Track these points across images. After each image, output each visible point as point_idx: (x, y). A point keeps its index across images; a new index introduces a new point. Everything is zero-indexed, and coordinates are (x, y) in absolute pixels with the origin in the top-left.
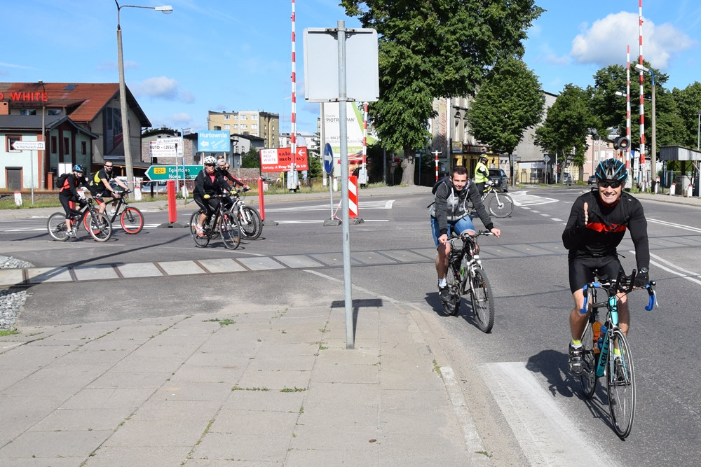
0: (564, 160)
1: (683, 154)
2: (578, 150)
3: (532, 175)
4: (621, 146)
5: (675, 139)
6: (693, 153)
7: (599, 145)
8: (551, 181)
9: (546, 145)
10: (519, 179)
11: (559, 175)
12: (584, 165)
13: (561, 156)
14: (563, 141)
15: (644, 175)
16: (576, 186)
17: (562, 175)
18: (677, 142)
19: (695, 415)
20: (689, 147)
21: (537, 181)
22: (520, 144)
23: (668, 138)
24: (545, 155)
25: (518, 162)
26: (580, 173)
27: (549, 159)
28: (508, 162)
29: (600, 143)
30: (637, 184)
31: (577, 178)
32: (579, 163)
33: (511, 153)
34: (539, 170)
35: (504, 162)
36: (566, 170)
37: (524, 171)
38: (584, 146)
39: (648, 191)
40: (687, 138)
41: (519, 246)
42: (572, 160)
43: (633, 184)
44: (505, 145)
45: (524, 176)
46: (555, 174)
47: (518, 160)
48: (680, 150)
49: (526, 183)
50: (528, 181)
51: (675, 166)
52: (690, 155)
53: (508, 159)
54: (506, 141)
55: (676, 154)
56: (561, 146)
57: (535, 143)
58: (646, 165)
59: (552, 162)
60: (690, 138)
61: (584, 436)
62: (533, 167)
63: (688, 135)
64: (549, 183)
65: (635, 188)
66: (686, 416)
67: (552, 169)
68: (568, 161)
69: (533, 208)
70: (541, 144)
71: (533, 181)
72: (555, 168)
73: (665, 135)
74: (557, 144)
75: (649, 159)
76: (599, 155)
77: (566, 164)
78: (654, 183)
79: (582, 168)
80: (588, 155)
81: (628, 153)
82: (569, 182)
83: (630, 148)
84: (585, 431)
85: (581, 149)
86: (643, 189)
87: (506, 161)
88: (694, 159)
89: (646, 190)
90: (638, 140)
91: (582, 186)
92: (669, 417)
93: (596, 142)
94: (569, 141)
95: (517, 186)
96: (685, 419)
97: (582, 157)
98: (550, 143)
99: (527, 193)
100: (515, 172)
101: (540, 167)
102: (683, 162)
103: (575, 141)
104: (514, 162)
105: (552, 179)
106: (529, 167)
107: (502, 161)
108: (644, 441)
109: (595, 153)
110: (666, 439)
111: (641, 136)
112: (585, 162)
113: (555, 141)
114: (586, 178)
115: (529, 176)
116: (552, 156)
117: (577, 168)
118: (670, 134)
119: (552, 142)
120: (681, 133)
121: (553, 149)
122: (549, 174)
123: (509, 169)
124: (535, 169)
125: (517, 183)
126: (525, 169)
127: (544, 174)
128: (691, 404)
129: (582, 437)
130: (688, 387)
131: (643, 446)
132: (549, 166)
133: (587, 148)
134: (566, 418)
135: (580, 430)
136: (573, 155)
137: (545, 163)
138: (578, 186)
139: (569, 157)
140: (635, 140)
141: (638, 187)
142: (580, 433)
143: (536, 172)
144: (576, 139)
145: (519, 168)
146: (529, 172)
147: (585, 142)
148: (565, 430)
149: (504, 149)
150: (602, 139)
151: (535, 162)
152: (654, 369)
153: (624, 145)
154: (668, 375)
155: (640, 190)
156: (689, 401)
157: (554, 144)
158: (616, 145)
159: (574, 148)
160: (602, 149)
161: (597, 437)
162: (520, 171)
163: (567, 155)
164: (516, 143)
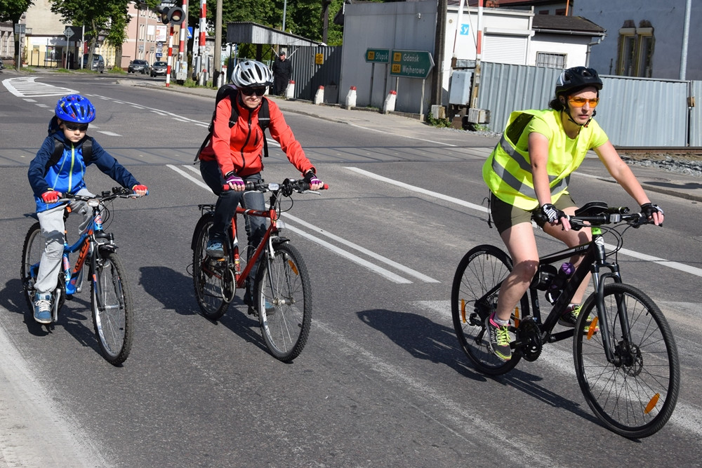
0: (94, 36)
1: (259, 35)
2: (115, 23)
3: (48, 56)
4: (172, 19)
5: (253, 13)
6: (274, 34)
7: (147, 17)
8: (74, 64)
9: (68, 13)
10: (29, 60)
11: (86, 57)
12: (123, 46)
13: (90, 30)
14: (93, 8)
15: (203, 61)
16: (110, 74)
17: (91, 58)
18: (255, 17)
19: (216, 384)
20: (271, 26)
21: (54, 64)
22: (30, 10)
23: (243, 12)
24: (67, 27)
25: (28, 35)
26: (116, 56)
27: (72, 33)
28: (12, 34)
29: (148, 14)
30: (194, 74)
31: (112, 63)
32: (117, 42)
33: (16, 21)
34: (59, 49)
35: (6, 34)
36: (98, 51)
37: (37, 49)
38: (124, 17)
39: (208, 86)
40: (271, 13)
41: (10, 152)
42: (106, 36)
43: (188, 75)
44: (8, 9)
45: (35, 56)
46: (81, 55)
47: (27, 32)
48: (255, 30)
49: (38, 66)
50: (42, 64)
51: (250, 52)
52: (270, 37)
53: (11, 29)
54: (9, 4)
55: (249, 35)
56: (89, 16)
57: (53, 10)
58: (208, 50)
59: (76, 38)
60: (274, 13)
61: (58, 407)
62: (50, 44)
63: (272, 9)
64: (72, 68)
65: (191, 80)
66: (205, 385)
67: (77, 49)
68: (100, 38)
69: (40, 100)
70: (61, 11)
71: (49, 64)
72: (81, 48)
73: (240, 7)
74: (85, 13)
75: (213, 40)
76: (146, 30)
77: (97, 41)
78: (216, 74)
79: (120, 49)
80: (129, 30)
81: (183, 30)
82: (101, 67)
83: (186, 22)
84: (59, 400)
85: (121, 21)
86: (201, 82)
87: (10, 33)
88: (274, 42)
89: (205, 83)
90: (198, 13)
91: (119, 75)
92: (180, 385)
93: (142, 12)
94: (102, 10)
95: (25, 69)
96: (202, 388)
97: (121, 34)
98: (74, 11)
99: (36, 80)
100: (21, 50)
101: (60, 45)
102: (259, 46)
103: (111, 10)
104: (21, 36)
105: (76, 62)
106: (43, 43)
107: (3, 32)
108: (141, 415)
109: (141, 29)
110: (171, 414)
111: (202, 6)
112: (126, 40)
113: (81, 7)
114: (125, 64)
115: (42, 57)
116: (77, 30)
117: (113, 49)
118: (246, 6)
119: (76, 9)
120: (263, 5)
121: (80, 19)
122: (72, 55)
123: (13, 44)
124: (52, 47)
125: (24, 66)
126: (38, 47)
127: (65, 55)
128: (214, 369)
129: (54, 408)
130: (214, 347)
131: (137, 422)
132: (73, 43)
133: (128, 21)
134: (37, 384)
135: (54, 399)
136: (108, 30)
137: (66, 39)
138: (113, 75)
139: (102, 32)
140: (196, 13)
141: (194, 79)
142: (52, 403)
143: (54, 51)
144: (113, 6)
145: (29, 44)
146: (43, 50)
147: (126, 12)
148: (32, 398)
149: (6, 15)
150: (150, 8)
151: (53, 36)
152: (173, 322)
153: (176, 18)
154: (190, 331)
155: (198, 83)
156: (212, 366)
157: (80, 12)
158: (165, 17)
159: (110, 20)
160: (151, 23)
161: (75, 409)
162: (30, 49)
163: (100, 29)
164: (25, 9)
